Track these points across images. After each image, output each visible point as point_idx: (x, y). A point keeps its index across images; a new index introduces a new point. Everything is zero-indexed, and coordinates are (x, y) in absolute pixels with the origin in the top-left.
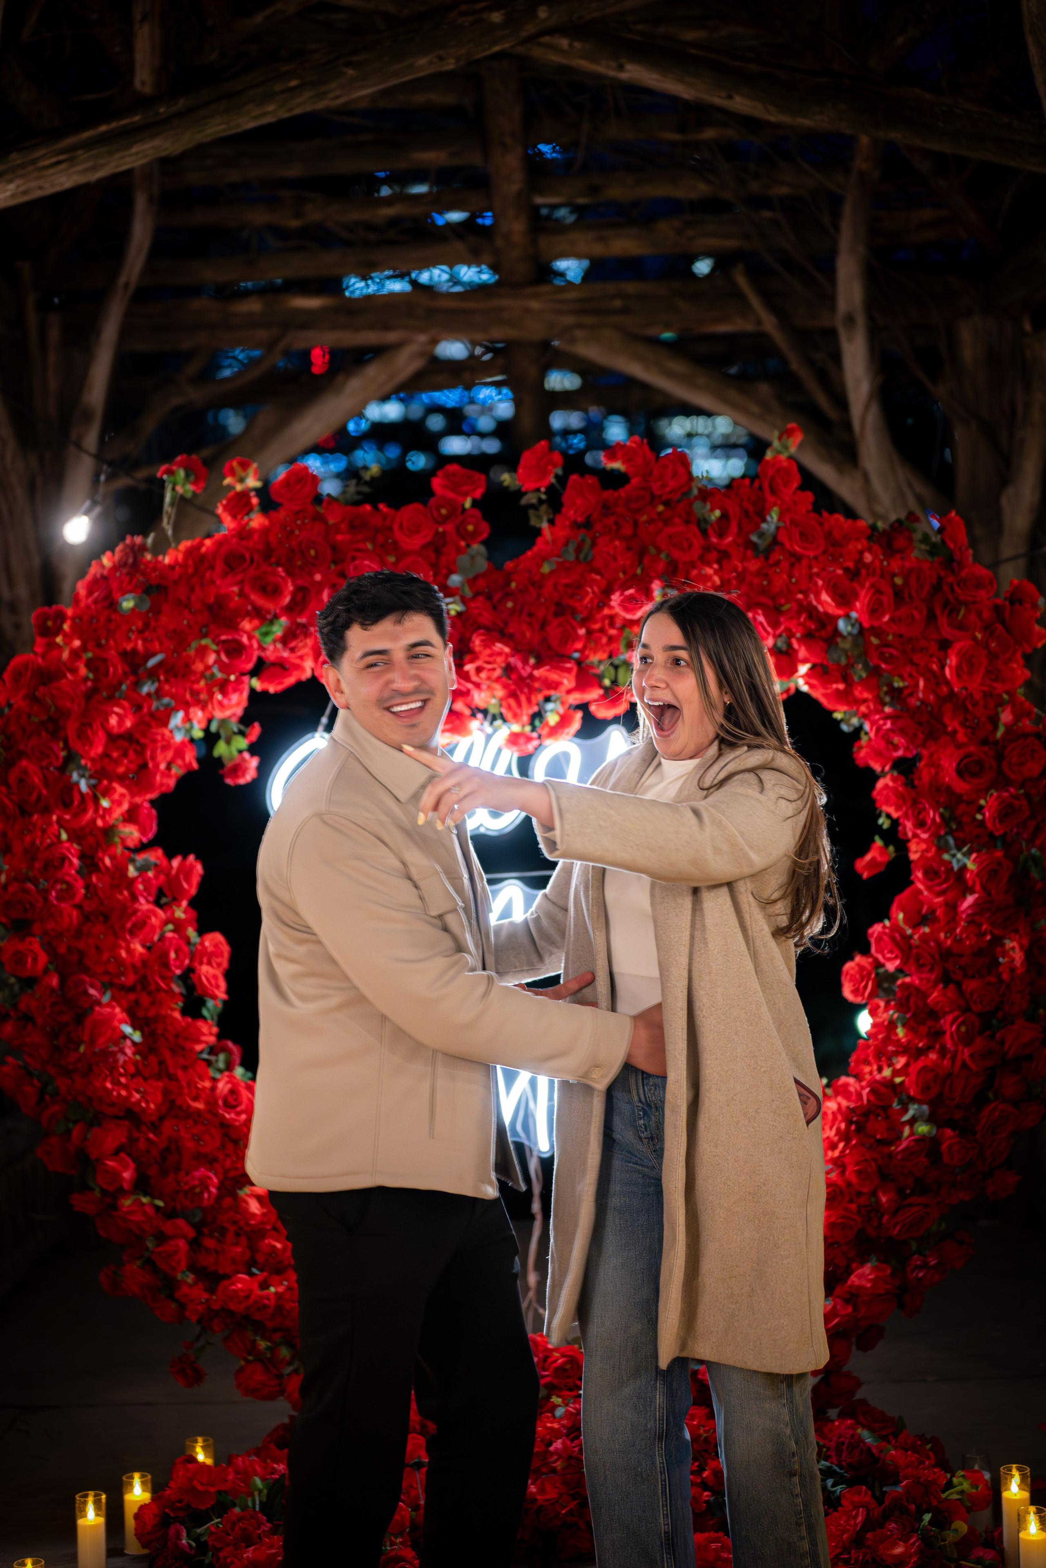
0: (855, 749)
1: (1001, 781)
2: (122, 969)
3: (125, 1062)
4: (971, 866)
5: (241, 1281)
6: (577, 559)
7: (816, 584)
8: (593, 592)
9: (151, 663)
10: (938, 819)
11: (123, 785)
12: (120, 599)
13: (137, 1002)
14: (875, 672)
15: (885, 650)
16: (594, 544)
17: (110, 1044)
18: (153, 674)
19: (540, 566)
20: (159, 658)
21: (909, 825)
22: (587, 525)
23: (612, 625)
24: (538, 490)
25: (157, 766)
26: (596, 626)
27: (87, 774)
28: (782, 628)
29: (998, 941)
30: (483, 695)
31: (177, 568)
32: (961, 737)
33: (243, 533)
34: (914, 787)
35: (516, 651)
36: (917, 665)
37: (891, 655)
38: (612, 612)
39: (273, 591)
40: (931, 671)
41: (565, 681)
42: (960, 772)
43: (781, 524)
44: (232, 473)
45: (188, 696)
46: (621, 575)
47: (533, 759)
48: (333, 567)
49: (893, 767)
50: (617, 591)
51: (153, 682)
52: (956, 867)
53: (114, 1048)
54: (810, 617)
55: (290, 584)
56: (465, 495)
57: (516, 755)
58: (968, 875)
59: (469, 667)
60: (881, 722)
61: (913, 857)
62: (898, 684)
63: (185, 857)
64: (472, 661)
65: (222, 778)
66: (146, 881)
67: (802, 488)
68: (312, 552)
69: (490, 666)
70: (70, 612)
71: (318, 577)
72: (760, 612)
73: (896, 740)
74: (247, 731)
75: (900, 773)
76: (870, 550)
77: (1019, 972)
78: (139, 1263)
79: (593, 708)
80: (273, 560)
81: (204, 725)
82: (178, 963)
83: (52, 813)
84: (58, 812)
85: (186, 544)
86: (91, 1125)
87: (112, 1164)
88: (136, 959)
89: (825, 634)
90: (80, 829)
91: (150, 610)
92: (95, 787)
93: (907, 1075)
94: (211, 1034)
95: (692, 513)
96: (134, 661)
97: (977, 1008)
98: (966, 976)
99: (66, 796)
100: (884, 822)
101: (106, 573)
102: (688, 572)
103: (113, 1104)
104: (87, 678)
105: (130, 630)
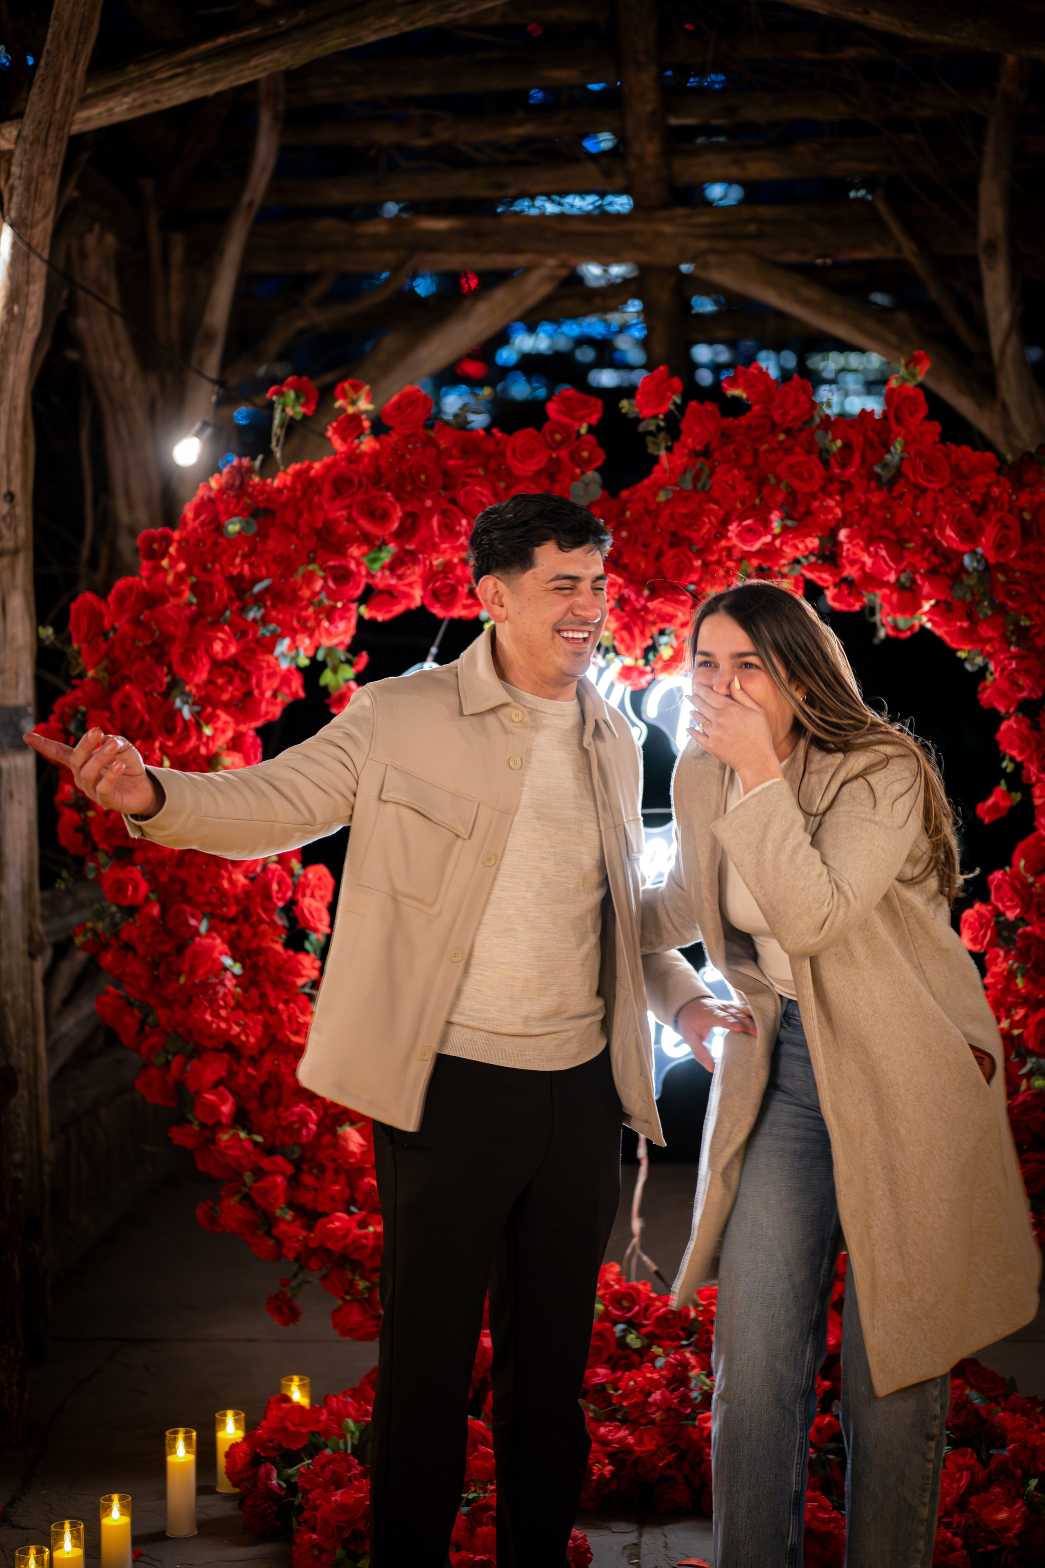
0: (980, 689)
2: (224, 900)
3: (225, 994)
5: (339, 1219)
6: (695, 487)
7: (941, 518)
8: (711, 523)
9: (258, 588)
11: (228, 713)
12: (226, 523)
13: (238, 934)
14: (1000, 610)
15: (1011, 586)
16: (712, 473)
17: (210, 976)
18: (259, 599)
19: (656, 494)
20: (265, 583)
21: (1033, 769)
22: (706, 453)
23: (729, 557)
24: (656, 417)
25: (262, 693)
26: (714, 558)
27: (190, 701)
28: (905, 562)
31: (285, 491)
33: (353, 457)
34: (1039, 729)
35: (629, 582)
37: (1017, 593)
38: (729, 544)
39: (383, 518)
41: (680, 614)
43: (905, 455)
44: (344, 395)
45: (295, 623)
46: (739, 506)
47: (646, 694)
48: (443, 493)
49: (1017, 709)
50: (734, 521)
51: (259, 608)
53: (213, 980)
54: (933, 552)
55: (398, 509)
56: (581, 420)
57: (628, 690)
60: (1006, 662)
61: (1037, 801)
62: (1025, 622)
67: (930, 417)
68: (423, 477)
70: (176, 535)
71: (429, 503)
72: (882, 546)
73: (1021, 682)
74: (355, 660)
75: (1025, 715)
76: (998, 483)
78: (237, 1198)
80: (383, 485)
81: (311, 653)
82: (280, 895)
83: (155, 739)
84: (160, 739)
85: (295, 467)
86: (190, 1058)
87: (210, 1097)
88: (239, 890)
89: (948, 570)
90: (185, 756)
91: (257, 534)
92: (198, 713)
93: (1025, 1027)
94: (314, 968)
95: (812, 442)
96: (240, 586)
99: (169, 722)
100: (1007, 765)
101: (213, 495)
102: (809, 504)
103: (213, 1036)
104: (192, 602)
105: (235, 554)
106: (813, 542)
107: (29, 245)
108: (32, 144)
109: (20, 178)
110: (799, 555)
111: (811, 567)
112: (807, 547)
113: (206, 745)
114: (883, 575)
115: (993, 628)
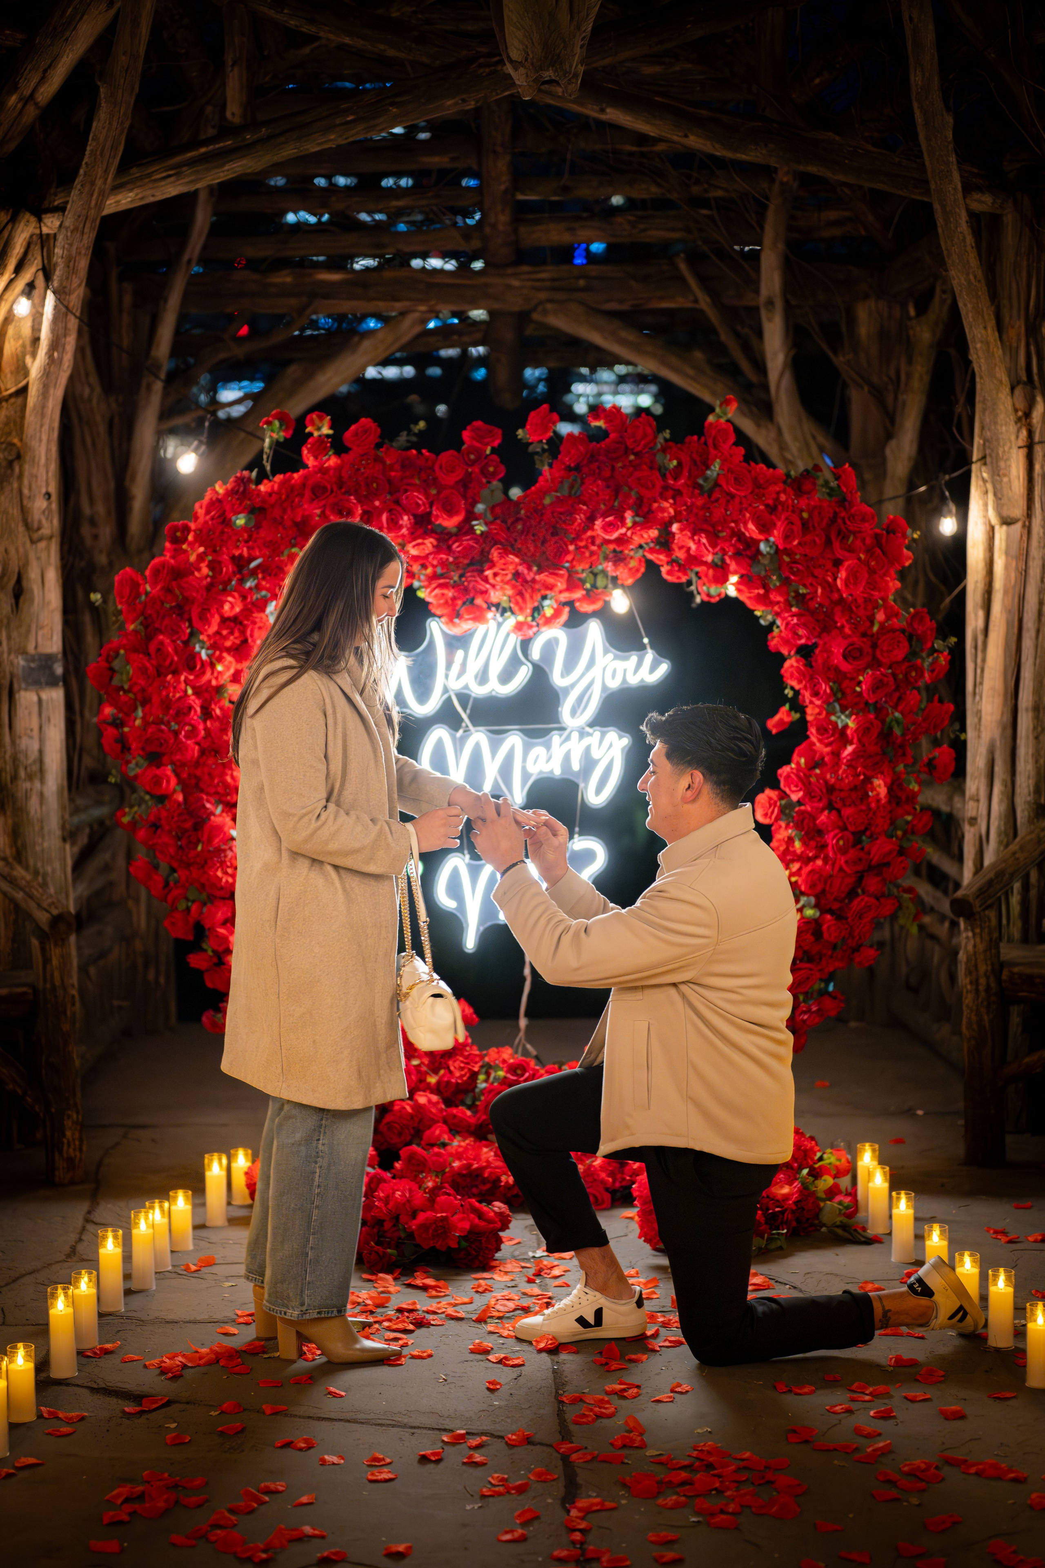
0: (769, 638)
1: (875, 664)
2: (228, 790)
4: (851, 724)
6: (569, 493)
7: (744, 516)
8: (581, 519)
9: (253, 565)
10: (828, 691)
11: (229, 654)
12: (233, 518)
14: (786, 582)
15: (793, 565)
16: (583, 483)
17: (221, 844)
19: (541, 498)
20: (259, 561)
21: (807, 695)
22: (578, 468)
23: (593, 543)
24: (541, 441)
25: (254, 641)
26: (582, 544)
27: (205, 647)
28: (719, 547)
29: (867, 780)
30: (497, 593)
31: (274, 495)
32: (846, 630)
33: (321, 470)
34: (811, 667)
35: (524, 562)
36: (816, 577)
37: (798, 570)
38: (594, 534)
40: (826, 581)
41: (559, 584)
42: (845, 657)
43: (721, 472)
44: (313, 423)
46: (602, 506)
47: (532, 641)
48: (388, 497)
49: (797, 652)
50: (598, 518)
51: (254, 579)
52: (840, 725)
53: (223, 847)
54: (739, 540)
55: (359, 508)
56: (487, 444)
57: (520, 638)
58: (849, 732)
59: (489, 573)
60: (790, 619)
61: (809, 718)
62: (802, 590)
64: (490, 568)
67: (736, 444)
68: (375, 485)
69: (503, 572)
70: (193, 526)
71: (377, 503)
72: (703, 535)
73: (801, 632)
75: (802, 656)
76: (784, 491)
77: (882, 802)
79: (577, 604)
80: (343, 490)
83: (181, 674)
84: (185, 674)
85: (279, 478)
86: (204, 904)
87: (222, 931)
89: (748, 553)
90: (201, 686)
91: (254, 527)
92: (213, 655)
93: (801, 874)
95: (654, 461)
96: (240, 563)
97: (851, 828)
98: (844, 805)
99: (191, 661)
100: (789, 692)
101: (220, 497)
102: (650, 505)
103: (222, 888)
104: (207, 576)
105: (239, 541)
106: (654, 533)
107: (67, 307)
108: (72, 232)
109: (62, 257)
110: (642, 542)
111: (652, 551)
112: (649, 537)
113: (217, 678)
114: (703, 556)
115: (781, 595)
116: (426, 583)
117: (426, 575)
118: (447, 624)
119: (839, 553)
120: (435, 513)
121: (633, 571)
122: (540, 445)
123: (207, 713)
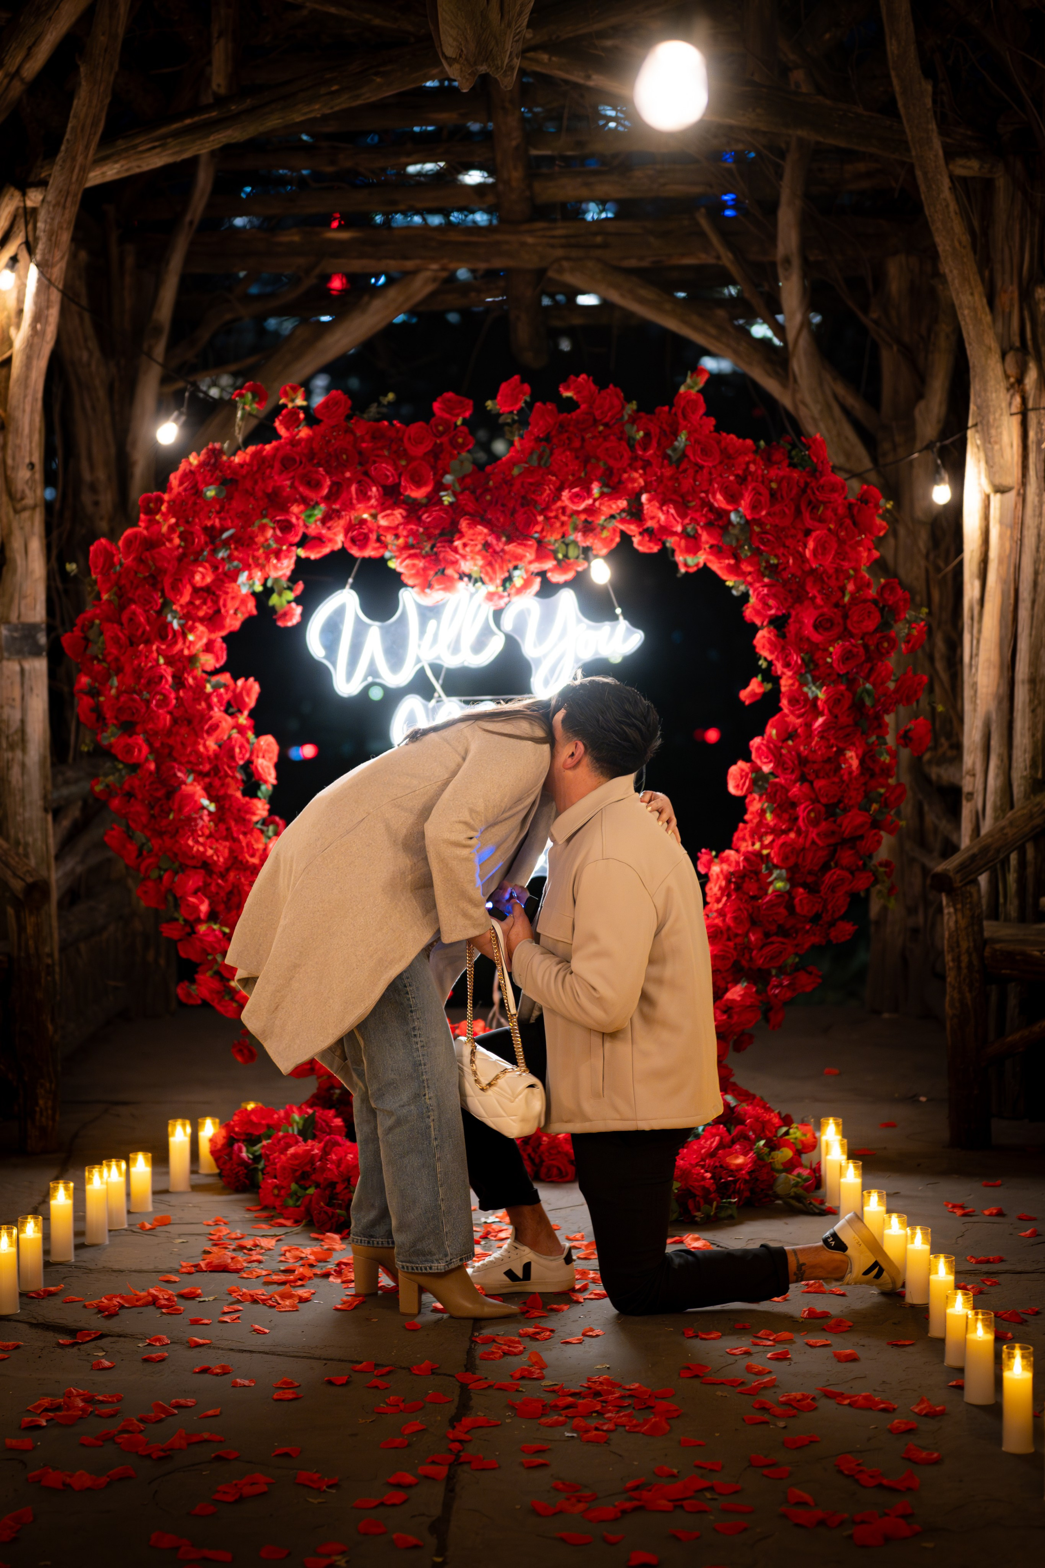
0: (745, 609)
1: (846, 634)
2: (201, 760)
3: (203, 826)
4: (821, 695)
6: (539, 464)
7: (714, 486)
8: (550, 489)
9: (225, 535)
10: (799, 661)
11: (203, 625)
12: (205, 489)
13: (212, 784)
14: (757, 552)
15: (763, 536)
16: (552, 454)
17: (193, 812)
19: (511, 469)
20: (231, 532)
21: (781, 666)
22: (548, 439)
23: (563, 514)
24: (512, 412)
25: (227, 612)
26: (552, 514)
27: (178, 616)
28: (690, 518)
29: (841, 752)
30: (468, 564)
31: (245, 466)
32: (819, 601)
33: (294, 442)
34: (784, 637)
35: (492, 531)
36: (788, 547)
37: (768, 540)
38: (563, 505)
39: (316, 485)
40: (798, 552)
41: (528, 555)
42: (816, 627)
43: (688, 443)
44: (286, 395)
45: (251, 561)
46: (570, 477)
47: (505, 612)
48: (359, 467)
49: (769, 622)
50: (567, 489)
51: (227, 550)
52: (810, 696)
53: (194, 815)
54: (710, 510)
55: (328, 480)
56: (458, 416)
57: (492, 609)
58: (819, 703)
59: (457, 543)
60: (761, 589)
61: (783, 689)
62: (774, 561)
63: (246, 680)
64: (459, 539)
65: (275, 621)
66: (220, 696)
67: (707, 414)
68: (344, 457)
69: (472, 543)
70: (166, 497)
72: (671, 506)
73: (771, 602)
74: (294, 586)
75: (775, 627)
76: (754, 462)
77: (855, 774)
78: (209, 973)
79: (549, 575)
80: (315, 461)
81: (262, 581)
82: (241, 756)
83: (153, 644)
84: (157, 643)
85: (251, 449)
86: (176, 873)
87: (193, 900)
88: (211, 753)
89: (721, 523)
90: (173, 656)
91: (226, 497)
92: (184, 625)
93: (772, 849)
94: (264, 809)
95: (623, 432)
96: (213, 534)
97: (824, 800)
98: (817, 777)
99: (163, 631)
100: (763, 664)
101: (193, 468)
102: (621, 476)
103: (193, 857)
104: (179, 546)
105: (210, 512)
106: (623, 503)
107: (50, 280)
108: (54, 206)
109: (45, 232)
110: (612, 512)
111: (623, 521)
112: (618, 506)
113: (189, 648)
114: (672, 526)
115: (751, 565)
116: (397, 554)
117: (398, 546)
118: (419, 594)
119: (809, 523)
120: (403, 484)
121: (606, 542)
122: (510, 416)
123: (179, 682)
